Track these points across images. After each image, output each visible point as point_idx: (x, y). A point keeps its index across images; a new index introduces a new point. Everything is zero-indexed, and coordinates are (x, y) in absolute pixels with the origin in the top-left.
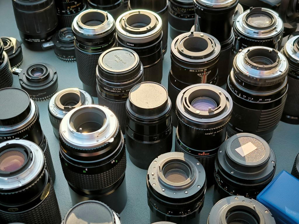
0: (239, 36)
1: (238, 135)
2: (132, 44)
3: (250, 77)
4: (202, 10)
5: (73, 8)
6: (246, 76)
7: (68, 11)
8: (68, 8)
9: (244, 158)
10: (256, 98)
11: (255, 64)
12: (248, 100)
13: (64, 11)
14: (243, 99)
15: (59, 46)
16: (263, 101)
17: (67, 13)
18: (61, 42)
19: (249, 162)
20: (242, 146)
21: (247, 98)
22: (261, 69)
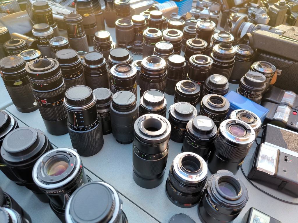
0: (215, 41)
1: (214, 75)
2: (170, 41)
3: (220, 53)
4: (200, 30)
5: (141, 33)
6: (218, 53)
7: (138, 34)
8: (139, 32)
9: (217, 82)
10: (222, 63)
11: (222, 48)
12: (218, 64)
13: (136, 34)
14: (216, 64)
15: (134, 47)
16: (225, 65)
17: (138, 35)
18: (135, 46)
19: (219, 83)
20: (216, 78)
21: (218, 63)
22: (225, 50)
